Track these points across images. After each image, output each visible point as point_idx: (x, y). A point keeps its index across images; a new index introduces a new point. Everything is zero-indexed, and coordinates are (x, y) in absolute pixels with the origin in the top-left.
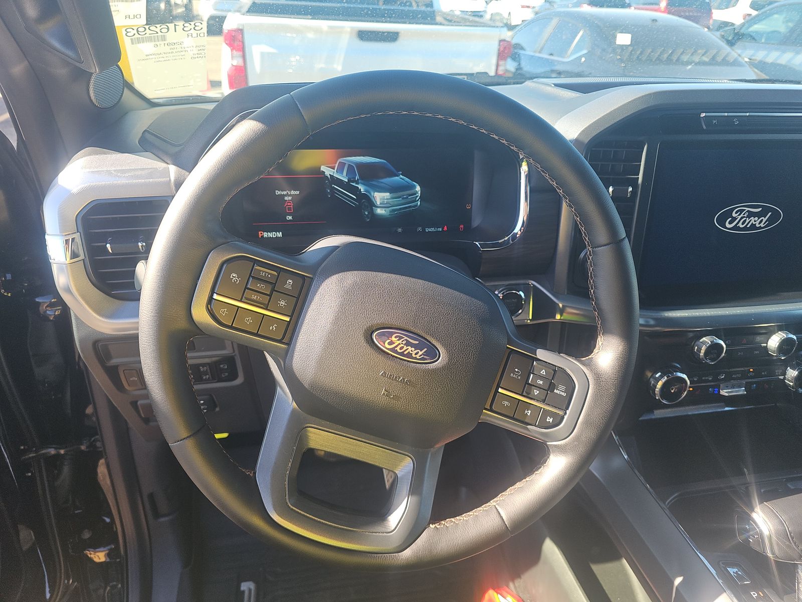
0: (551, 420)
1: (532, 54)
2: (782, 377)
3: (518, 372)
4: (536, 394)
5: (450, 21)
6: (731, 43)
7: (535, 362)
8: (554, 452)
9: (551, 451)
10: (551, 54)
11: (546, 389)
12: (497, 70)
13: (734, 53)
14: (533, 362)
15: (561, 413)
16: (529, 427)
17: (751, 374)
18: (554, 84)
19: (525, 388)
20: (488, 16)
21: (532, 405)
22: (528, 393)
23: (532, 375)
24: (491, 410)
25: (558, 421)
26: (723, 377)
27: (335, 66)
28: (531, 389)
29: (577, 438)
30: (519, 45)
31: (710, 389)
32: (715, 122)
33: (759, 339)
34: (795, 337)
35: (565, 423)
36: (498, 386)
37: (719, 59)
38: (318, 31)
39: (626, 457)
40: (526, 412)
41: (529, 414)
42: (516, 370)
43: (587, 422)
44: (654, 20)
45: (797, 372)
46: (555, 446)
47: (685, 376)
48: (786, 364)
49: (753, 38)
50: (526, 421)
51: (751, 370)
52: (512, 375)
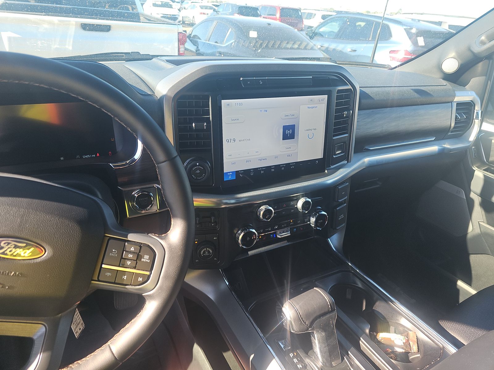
0: (141, 279)
1: (204, 41)
2: (309, 223)
3: (115, 252)
4: (128, 264)
5: (149, 20)
6: (311, 38)
7: (126, 243)
8: (148, 299)
9: (146, 299)
10: (216, 42)
11: (136, 259)
12: (179, 51)
13: (312, 43)
14: (125, 243)
15: (148, 273)
16: (127, 287)
17: (292, 223)
18: (166, 60)
19: (121, 262)
20: (180, 19)
21: (126, 272)
22: (124, 265)
23: (124, 252)
24: (99, 281)
25: (146, 279)
26: (277, 227)
27: (67, 47)
28: (125, 262)
29: (161, 288)
30: (196, 35)
31: (271, 235)
32: (249, 82)
33: (292, 203)
34: (310, 200)
35: (151, 279)
36: (102, 264)
37: (303, 46)
38: (50, 23)
39: (227, 284)
40: (123, 277)
41: (125, 279)
42: (114, 250)
43: (166, 277)
44: (269, 24)
45: (315, 219)
46: (147, 295)
47: (254, 231)
48: (310, 215)
49: (321, 35)
50: (124, 283)
51: (292, 221)
52: (111, 254)
